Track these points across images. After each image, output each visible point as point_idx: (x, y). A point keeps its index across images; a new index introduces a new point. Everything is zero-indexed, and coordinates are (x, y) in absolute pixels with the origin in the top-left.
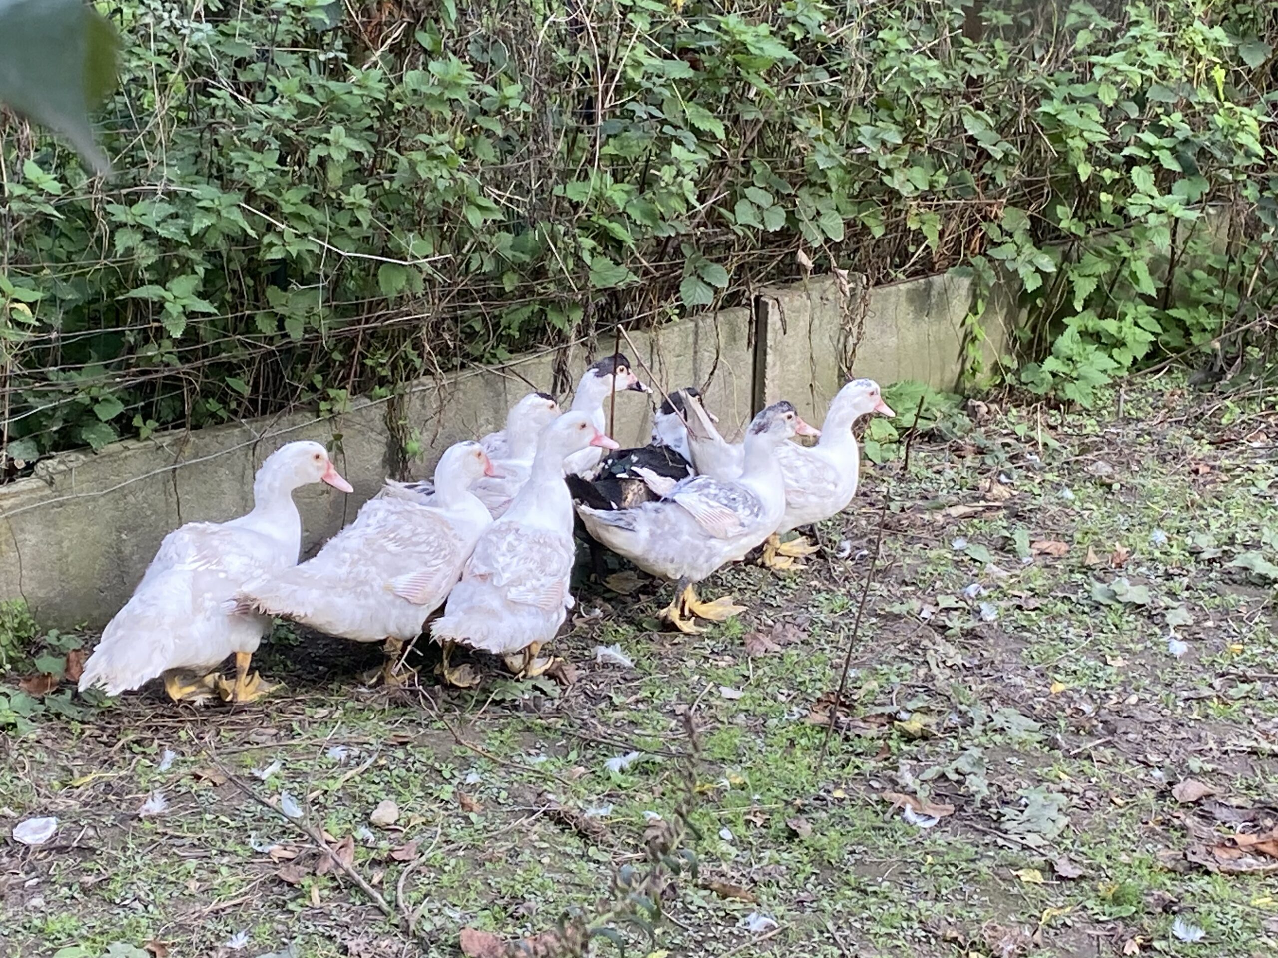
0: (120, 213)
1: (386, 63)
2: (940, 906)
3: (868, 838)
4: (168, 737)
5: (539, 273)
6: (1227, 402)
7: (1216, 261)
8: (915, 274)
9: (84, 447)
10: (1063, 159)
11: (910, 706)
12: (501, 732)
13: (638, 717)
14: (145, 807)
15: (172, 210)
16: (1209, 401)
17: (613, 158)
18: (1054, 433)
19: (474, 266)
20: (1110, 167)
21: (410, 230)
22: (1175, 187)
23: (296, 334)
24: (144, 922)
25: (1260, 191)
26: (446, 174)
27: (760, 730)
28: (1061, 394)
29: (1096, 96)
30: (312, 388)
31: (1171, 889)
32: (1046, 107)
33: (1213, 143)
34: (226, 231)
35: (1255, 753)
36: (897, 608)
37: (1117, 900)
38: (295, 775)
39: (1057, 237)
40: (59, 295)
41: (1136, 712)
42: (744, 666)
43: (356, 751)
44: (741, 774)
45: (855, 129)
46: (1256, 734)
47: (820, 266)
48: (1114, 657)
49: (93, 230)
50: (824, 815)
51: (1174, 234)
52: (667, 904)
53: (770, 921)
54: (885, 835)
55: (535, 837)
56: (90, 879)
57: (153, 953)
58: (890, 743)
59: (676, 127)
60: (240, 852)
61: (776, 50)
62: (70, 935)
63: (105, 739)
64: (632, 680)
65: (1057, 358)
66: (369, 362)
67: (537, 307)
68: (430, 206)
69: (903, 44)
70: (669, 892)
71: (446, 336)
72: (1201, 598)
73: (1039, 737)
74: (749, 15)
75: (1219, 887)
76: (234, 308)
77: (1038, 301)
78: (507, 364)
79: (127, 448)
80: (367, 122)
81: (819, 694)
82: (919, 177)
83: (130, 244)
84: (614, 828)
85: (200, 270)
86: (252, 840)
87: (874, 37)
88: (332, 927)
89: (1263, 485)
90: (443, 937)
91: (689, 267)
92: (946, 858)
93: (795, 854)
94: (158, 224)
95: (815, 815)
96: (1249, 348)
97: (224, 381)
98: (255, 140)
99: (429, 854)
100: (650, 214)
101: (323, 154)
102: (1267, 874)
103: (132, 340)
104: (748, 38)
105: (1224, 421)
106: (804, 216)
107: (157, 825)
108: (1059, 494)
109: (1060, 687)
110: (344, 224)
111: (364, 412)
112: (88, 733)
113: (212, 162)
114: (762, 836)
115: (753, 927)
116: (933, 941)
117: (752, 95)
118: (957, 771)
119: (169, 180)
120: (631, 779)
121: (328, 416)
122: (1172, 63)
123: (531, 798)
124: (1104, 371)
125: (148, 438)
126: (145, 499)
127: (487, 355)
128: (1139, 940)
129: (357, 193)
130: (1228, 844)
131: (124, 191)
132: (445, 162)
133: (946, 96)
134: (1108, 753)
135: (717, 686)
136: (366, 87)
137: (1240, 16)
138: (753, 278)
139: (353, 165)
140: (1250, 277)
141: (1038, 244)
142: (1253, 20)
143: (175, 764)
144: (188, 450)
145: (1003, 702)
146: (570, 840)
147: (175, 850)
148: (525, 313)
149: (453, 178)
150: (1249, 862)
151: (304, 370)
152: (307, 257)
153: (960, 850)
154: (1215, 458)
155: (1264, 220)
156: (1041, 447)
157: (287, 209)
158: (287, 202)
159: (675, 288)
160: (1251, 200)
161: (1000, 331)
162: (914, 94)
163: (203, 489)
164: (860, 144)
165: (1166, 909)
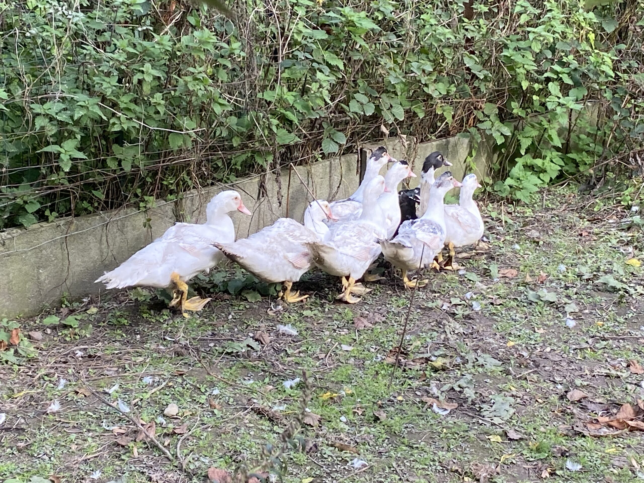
0: (37, 108)
1: (172, 32)
2: (450, 454)
3: (414, 420)
4: (62, 372)
5: (251, 137)
6: (597, 200)
7: (591, 130)
8: (440, 137)
9: (20, 226)
10: (514, 78)
11: (436, 353)
12: (231, 368)
13: (300, 360)
14: (50, 408)
15: (64, 106)
16: (588, 200)
17: (288, 79)
18: (510, 216)
19: (218, 133)
20: (538, 83)
21: (185, 116)
22: (571, 92)
23: (127, 168)
24: (49, 466)
25: (613, 94)
26: (203, 88)
27: (362, 367)
28: (514, 196)
29: (530, 47)
30: (136, 195)
31: (566, 444)
32: (506, 53)
33: (589, 71)
34: (91, 117)
35: (609, 376)
36: (430, 305)
37: (538, 450)
38: (126, 391)
39: (512, 118)
40: (7, 150)
41: (549, 356)
42: (354, 335)
43: (157, 379)
44: (351, 388)
45: (410, 64)
46: (609, 367)
47: (393, 133)
48: (539, 329)
49: (24, 117)
50: (392, 409)
51: (570, 116)
52: (313, 454)
53: (364, 462)
54: (423, 419)
55: (247, 421)
56: (21, 444)
57: (53, 482)
58: (426, 372)
59: (319, 63)
60: (98, 430)
61: (369, 25)
62: (11, 473)
63: (30, 373)
64: (297, 342)
65: (512, 178)
66: (165, 183)
67: (250, 155)
68: (195, 104)
69: (433, 21)
70: (314, 449)
71: (204, 169)
72: (582, 298)
73: (501, 369)
74: (356, 7)
75: (589, 444)
76: (95, 156)
77: (503, 150)
78: (235, 183)
79: (42, 226)
80: (163, 62)
81: (391, 348)
82: (442, 88)
83: (43, 124)
84: (287, 416)
85: (79, 137)
86: (104, 424)
87: (419, 18)
88: (144, 468)
89: (614, 242)
90: (199, 472)
91: (326, 134)
92: (453, 430)
93: (378, 428)
94: (57, 114)
95: (388, 409)
96: (608, 173)
97: (91, 192)
98: (106, 71)
99: (193, 430)
100: (306, 107)
101: (140, 78)
102: (614, 437)
103: (44, 172)
104: (355, 19)
105: (595, 209)
106: (384, 108)
107: (56, 417)
108: (513, 247)
109: (511, 344)
110: (152, 113)
111: (162, 207)
112: (22, 370)
113: (84, 82)
114: (361, 420)
115: (356, 466)
116: (446, 472)
117: (357, 47)
118: (459, 386)
119: (62, 91)
120: (296, 391)
121: (144, 210)
122: (569, 31)
123: (245, 401)
124: (536, 185)
125: (52, 221)
126: (51, 253)
127: (225, 179)
128: (549, 470)
129: (158, 98)
130: (594, 422)
131: (39, 97)
132: (202, 82)
133: (455, 48)
134: (535, 377)
135: (340, 344)
136: (162, 44)
137: (603, 7)
138: (359, 139)
139: (157, 83)
140: (608, 137)
141: (502, 120)
142: (610, 9)
143: (66, 386)
144: (73, 227)
145: (483, 351)
146: (265, 423)
147: (65, 429)
148: (244, 157)
149: (206, 90)
150: (605, 431)
151: (132, 187)
152: (132, 130)
153: (460, 426)
154: (591, 228)
155: (615, 109)
156: (503, 223)
157: (122, 106)
158: (122, 102)
159: (319, 144)
160: (608, 99)
161: (483, 166)
162: (439, 46)
163: (81, 247)
164: (412, 72)
165: (562, 455)
